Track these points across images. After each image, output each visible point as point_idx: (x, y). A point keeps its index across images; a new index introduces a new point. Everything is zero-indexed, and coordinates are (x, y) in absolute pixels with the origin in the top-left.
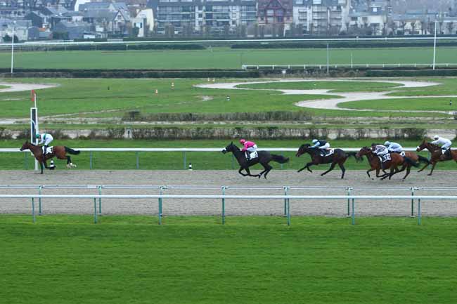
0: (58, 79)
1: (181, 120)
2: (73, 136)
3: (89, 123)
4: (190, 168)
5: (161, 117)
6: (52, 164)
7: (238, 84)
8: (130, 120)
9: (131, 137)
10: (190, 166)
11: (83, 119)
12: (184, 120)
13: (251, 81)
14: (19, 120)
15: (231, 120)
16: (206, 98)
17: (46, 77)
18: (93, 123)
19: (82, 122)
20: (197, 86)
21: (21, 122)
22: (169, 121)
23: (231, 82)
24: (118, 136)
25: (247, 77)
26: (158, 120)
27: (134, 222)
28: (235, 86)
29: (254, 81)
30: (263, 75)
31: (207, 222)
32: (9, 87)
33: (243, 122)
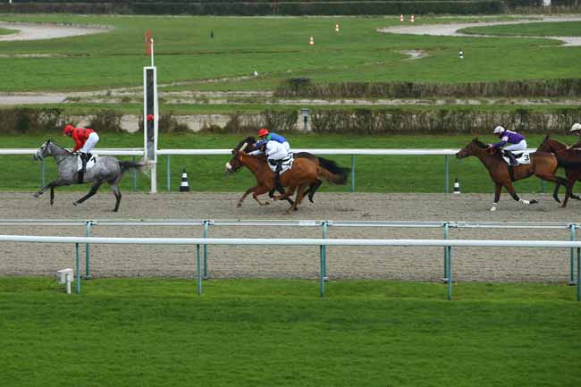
0: (105, 16)
1: (390, 97)
2: (195, 125)
3: (211, 102)
4: (456, 189)
5: (351, 90)
6: (184, 180)
7: (463, 26)
8: (291, 97)
9: (309, 128)
10: (457, 185)
11: (198, 94)
12: (397, 97)
13: (487, 21)
14: (73, 95)
15: (489, 95)
16: (415, 55)
17: (81, 12)
18: (219, 102)
19: (198, 100)
20: (386, 30)
21: (79, 99)
22: (367, 97)
23: (447, 22)
24: (284, 126)
25: (475, 13)
26: (344, 96)
27: (398, 295)
28: (458, 31)
29: (492, 20)
30: (507, 9)
31: (544, 297)
32: (17, 32)
33: (514, 100)
